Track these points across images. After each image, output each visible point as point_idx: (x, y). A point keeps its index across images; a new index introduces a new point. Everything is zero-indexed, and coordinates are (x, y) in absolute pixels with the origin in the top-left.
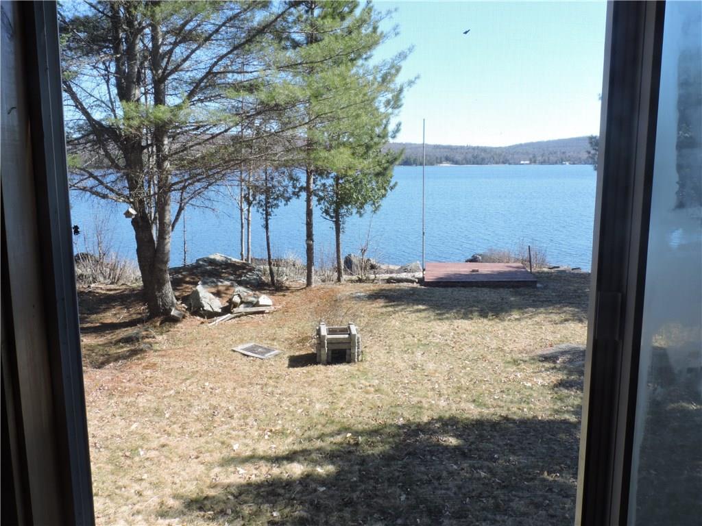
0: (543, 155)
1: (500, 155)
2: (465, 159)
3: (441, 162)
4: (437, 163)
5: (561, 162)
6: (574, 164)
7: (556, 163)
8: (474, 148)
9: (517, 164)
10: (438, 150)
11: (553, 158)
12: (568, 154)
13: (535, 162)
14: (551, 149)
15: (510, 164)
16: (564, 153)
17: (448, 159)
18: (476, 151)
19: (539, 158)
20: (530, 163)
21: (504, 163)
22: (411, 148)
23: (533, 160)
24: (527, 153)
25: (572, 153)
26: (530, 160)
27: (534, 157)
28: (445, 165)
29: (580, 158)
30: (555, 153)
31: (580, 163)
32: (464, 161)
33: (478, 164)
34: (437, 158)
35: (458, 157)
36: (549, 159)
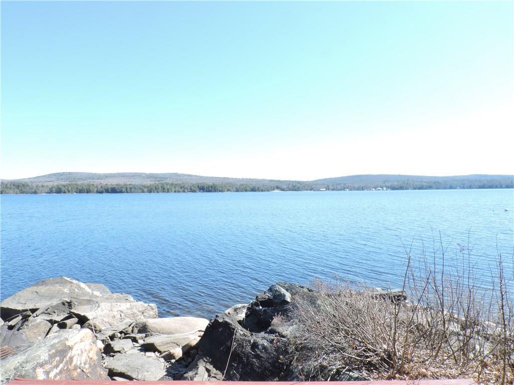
0: (333, 186)
1: (308, 185)
2: (288, 187)
3: (274, 190)
4: (272, 190)
5: (344, 189)
6: (351, 190)
7: (341, 190)
8: (293, 182)
9: (318, 190)
10: (272, 183)
11: (339, 187)
12: (347, 185)
13: (329, 189)
14: (338, 182)
15: (314, 190)
16: (345, 184)
17: (278, 188)
18: (295, 183)
19: (331, 187)
20: (326, 190)
21: (311, 190)
22: (256, 181)
23: (328, 188)
24: (324, 184)
25: (349, 185)
26: (326, 188)
27: (328, 186)
28: (276, 191)
29: (354, 187)
30: (340, 184)
31: (355, 190)
32: (288, 189)
33: (295, 191)
34: (271, 187)
35: (284, 187)
36: (336, 187)
